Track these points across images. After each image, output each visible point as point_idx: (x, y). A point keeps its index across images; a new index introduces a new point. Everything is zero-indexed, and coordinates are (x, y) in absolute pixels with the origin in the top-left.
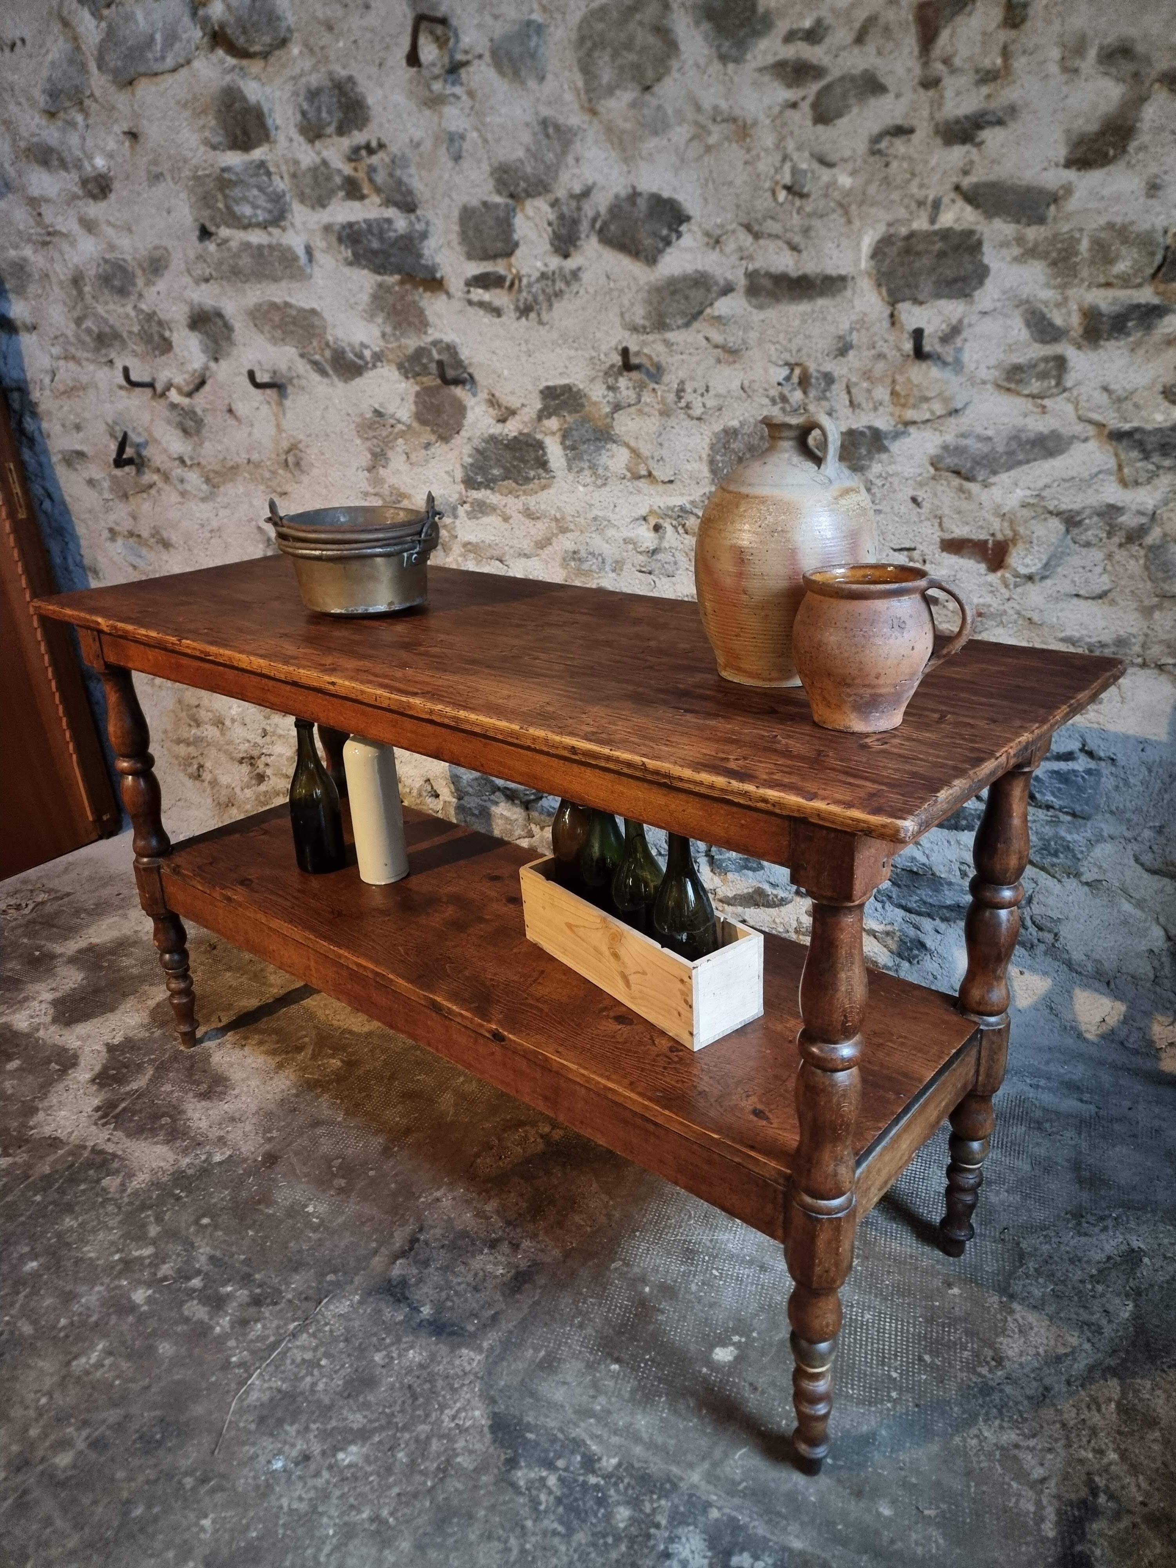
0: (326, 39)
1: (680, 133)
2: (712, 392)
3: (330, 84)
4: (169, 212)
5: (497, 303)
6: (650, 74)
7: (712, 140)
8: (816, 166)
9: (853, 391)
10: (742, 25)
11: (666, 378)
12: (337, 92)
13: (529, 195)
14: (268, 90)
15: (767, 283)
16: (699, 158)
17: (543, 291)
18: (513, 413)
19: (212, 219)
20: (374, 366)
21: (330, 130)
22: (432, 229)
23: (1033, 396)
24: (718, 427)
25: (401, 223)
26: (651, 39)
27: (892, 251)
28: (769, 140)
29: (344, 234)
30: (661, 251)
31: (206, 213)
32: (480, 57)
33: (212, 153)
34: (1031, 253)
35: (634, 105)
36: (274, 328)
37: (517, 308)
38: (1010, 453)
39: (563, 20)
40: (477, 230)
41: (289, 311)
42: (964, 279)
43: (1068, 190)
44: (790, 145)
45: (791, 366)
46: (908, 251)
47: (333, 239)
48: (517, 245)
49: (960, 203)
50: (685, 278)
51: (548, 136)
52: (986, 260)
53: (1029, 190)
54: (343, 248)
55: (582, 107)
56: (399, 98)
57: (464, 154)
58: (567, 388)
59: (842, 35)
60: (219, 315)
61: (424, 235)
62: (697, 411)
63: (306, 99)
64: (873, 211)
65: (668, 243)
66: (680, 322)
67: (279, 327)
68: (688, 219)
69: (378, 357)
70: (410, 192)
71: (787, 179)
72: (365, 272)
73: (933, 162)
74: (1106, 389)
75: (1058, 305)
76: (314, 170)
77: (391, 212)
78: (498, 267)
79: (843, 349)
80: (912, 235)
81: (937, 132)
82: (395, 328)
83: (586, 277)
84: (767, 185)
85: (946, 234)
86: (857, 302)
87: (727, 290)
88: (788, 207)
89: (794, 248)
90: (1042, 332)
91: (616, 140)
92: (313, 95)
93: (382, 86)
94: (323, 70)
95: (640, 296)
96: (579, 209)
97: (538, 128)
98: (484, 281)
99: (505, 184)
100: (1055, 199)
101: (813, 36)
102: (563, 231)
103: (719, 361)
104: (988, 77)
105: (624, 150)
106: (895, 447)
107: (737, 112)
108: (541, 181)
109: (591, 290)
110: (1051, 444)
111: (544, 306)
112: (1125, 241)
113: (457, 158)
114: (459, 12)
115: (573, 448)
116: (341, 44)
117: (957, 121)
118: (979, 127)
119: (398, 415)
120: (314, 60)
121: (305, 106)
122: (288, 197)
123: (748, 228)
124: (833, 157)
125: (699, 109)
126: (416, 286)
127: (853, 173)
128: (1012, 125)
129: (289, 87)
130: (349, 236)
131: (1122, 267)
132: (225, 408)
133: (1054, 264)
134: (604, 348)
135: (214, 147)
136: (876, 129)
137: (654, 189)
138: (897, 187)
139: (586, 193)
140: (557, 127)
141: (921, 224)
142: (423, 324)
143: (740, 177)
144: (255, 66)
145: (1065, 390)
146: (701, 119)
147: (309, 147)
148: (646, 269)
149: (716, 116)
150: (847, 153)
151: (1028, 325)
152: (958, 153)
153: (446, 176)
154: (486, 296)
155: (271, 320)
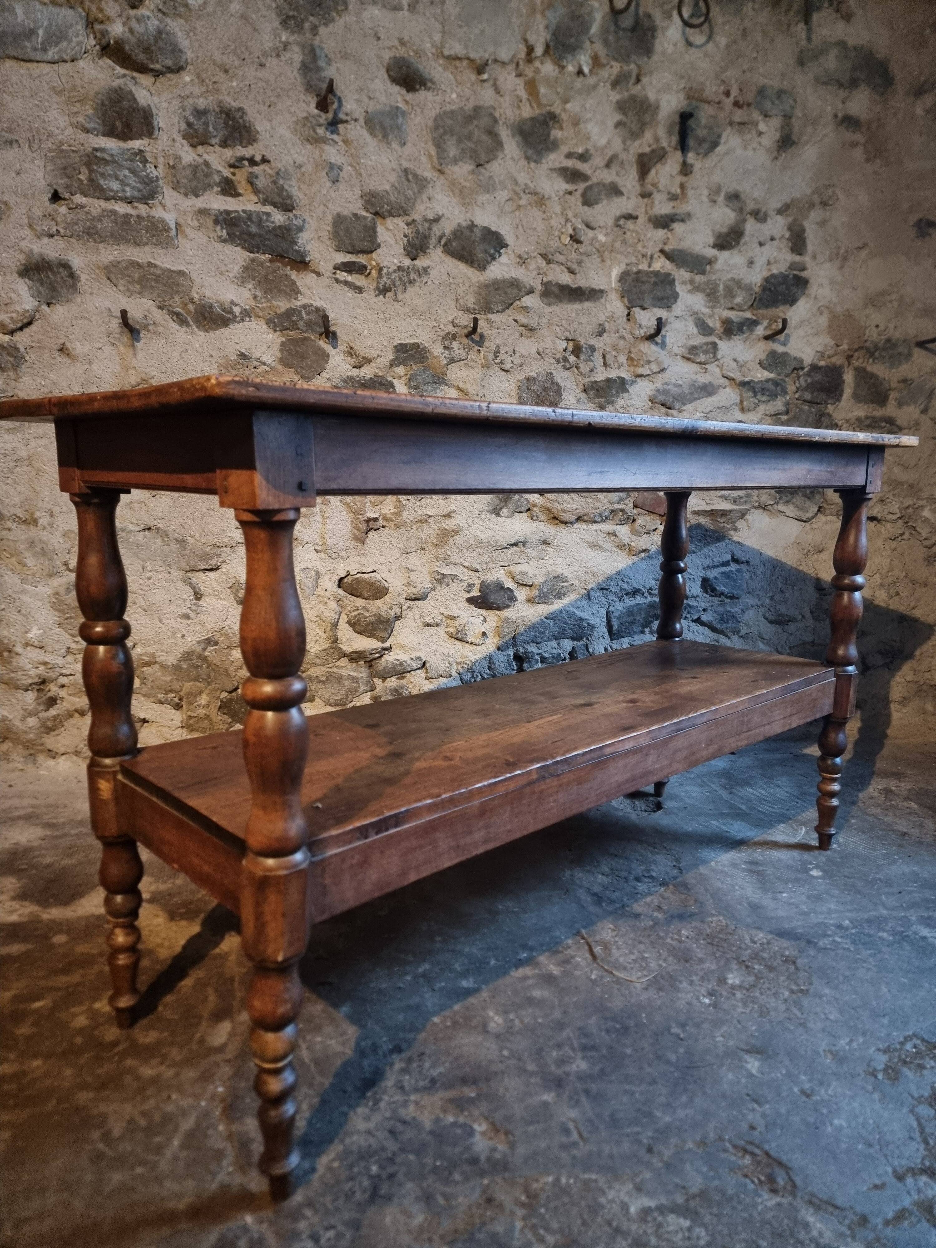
0: (220, 77)
1: (503, 195)
2: (517, 354)
3: (217, 109)
4: (18, 174)
5: (358, 284)
6: (483, 157)
7: (523, 202)
8: (584, 227)
9: (608, 356)
10: (540, 143)
11: (487, 344)
12: (224, 116)
13: (391, 215)
14: (156, 99)
15: (556, 290)
16: (514, 211)
17: (400, 279)
18: (369, 361)
19: (67, 187)
20: (242, 320)
21: (213, 141)
22: (306, 225)
23: (700, 363)
24: (522, 376)
25: (278, 218)
26: (484, 137)
27: (630, 279)
28: (558, 210)
29: (221, 218)
30: (489, 263)
31: (64, 181)
32: (356, 120)
33: (84, 135)
34: (697, 289)
35: (473, 172)
36: (132, 282)
37: (377, 288)
38: (692, 394)
39: (422, 112)
40: (347, 230)
41: (152, 270)
42: (668, 298)
43: (716, 259)
44: (570, 215)
45: (567, 340)
46: (637, 280)
47: (209, 222)
48: (379, 246)
49: (663, 259)
50: (504, 281)
51: (408, 180)
52: (678, 289)
53: (698, 256)
54: (218, 228)
55: (434, 168)
56: (284, 132)
57: (341, 179)
58: (416, 346)
59: (598, 161)
60: (66, 266)
61: (300, 229)
62: (507, 366)
63: (192, 114)
64: (619, 256)
65: (494, 259)
66: (500, 308)
67: (139, 282)
68: (506, 246)
69: (247, 314)
70: (290, 197)
71: (571, 231)
72: (239, 248)
73: (649, 235)
74: (735, 360)
75: (710, 316)
76: (195, 168)
77: (268, 209)
78: (361, 259)
79: (601, 332)
80: (639, 272)
81: (650, 220)
82: (265, 293)
83: (433, 273)
84: (557, 233)
85: (656, 274)
86: (608, 306)
87: (531, 292)
88: (569, 247)
89: (572, 272)
90: (704, 329)
91: (457, 192)
92: (200, 113)
93: (270, 121)
94: (211, 98)
95: (472, 288)
96: (430, 229)
97: (401, 174)
98: (349, 268)
99: (373, 205)
100: (710, 262)
101: (583, 157)
102: (417, 242)
103: (521, 335)
104: (673, 198)
105: (464, 199)
106: (631, 389)
107: (539, 190)
108: (402, 208)
109: (437, 282)
110: (709, 389)
111: (401, 288)
112: (739, 287)
113: (335, 181)
114: (343, 88)
115: (416, 388)
116: (234, 84)
117: (662, 217)
118: (673, 221)
119: (263, 359)
120: (203, 89)
121: (191, 119)
122: (161, 182)
123: (544, 256)
124: (593, 224)
125: (516, 183)
126: (285, 265)
127: (606, 235)
128: (688, 223)
129: (176, 103)
130: (225, 220)
131: (738, 300)
132: (57, 347)
133: (708, 295)
134: (444, 320)
135: (87, 131)
136: (618, 214)
137: (486, 225)
138: (630, 246)
139: (437, 220)
140: (415, 176)
141: (643, 267)
142: (295, 291)
143: (540, 226)
144: (146, 80)
145: (717, 360)
146: (517, 189)
147: (190, 149)
148: (478, 273)
149: (527, 190)
150: (602, 224)
151: (697, 326)
152: (661, 233)
153: (324, 191)
154: (349, 278)
155: (129, 276)
